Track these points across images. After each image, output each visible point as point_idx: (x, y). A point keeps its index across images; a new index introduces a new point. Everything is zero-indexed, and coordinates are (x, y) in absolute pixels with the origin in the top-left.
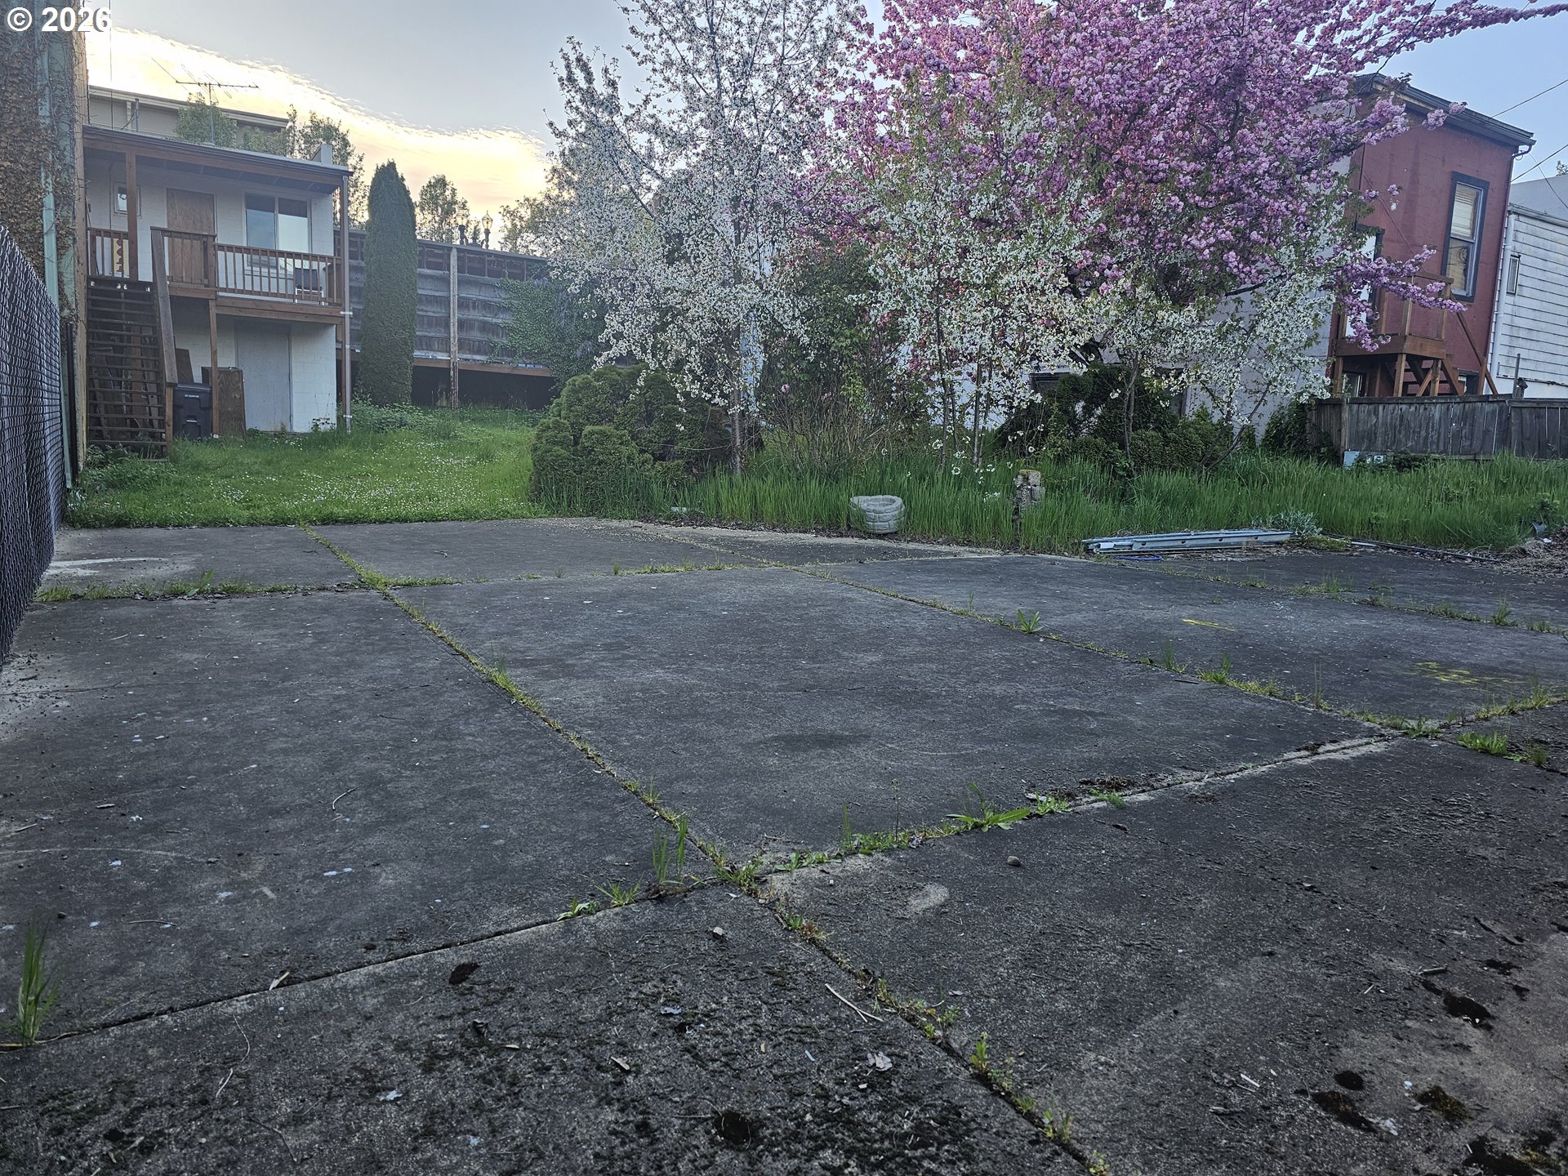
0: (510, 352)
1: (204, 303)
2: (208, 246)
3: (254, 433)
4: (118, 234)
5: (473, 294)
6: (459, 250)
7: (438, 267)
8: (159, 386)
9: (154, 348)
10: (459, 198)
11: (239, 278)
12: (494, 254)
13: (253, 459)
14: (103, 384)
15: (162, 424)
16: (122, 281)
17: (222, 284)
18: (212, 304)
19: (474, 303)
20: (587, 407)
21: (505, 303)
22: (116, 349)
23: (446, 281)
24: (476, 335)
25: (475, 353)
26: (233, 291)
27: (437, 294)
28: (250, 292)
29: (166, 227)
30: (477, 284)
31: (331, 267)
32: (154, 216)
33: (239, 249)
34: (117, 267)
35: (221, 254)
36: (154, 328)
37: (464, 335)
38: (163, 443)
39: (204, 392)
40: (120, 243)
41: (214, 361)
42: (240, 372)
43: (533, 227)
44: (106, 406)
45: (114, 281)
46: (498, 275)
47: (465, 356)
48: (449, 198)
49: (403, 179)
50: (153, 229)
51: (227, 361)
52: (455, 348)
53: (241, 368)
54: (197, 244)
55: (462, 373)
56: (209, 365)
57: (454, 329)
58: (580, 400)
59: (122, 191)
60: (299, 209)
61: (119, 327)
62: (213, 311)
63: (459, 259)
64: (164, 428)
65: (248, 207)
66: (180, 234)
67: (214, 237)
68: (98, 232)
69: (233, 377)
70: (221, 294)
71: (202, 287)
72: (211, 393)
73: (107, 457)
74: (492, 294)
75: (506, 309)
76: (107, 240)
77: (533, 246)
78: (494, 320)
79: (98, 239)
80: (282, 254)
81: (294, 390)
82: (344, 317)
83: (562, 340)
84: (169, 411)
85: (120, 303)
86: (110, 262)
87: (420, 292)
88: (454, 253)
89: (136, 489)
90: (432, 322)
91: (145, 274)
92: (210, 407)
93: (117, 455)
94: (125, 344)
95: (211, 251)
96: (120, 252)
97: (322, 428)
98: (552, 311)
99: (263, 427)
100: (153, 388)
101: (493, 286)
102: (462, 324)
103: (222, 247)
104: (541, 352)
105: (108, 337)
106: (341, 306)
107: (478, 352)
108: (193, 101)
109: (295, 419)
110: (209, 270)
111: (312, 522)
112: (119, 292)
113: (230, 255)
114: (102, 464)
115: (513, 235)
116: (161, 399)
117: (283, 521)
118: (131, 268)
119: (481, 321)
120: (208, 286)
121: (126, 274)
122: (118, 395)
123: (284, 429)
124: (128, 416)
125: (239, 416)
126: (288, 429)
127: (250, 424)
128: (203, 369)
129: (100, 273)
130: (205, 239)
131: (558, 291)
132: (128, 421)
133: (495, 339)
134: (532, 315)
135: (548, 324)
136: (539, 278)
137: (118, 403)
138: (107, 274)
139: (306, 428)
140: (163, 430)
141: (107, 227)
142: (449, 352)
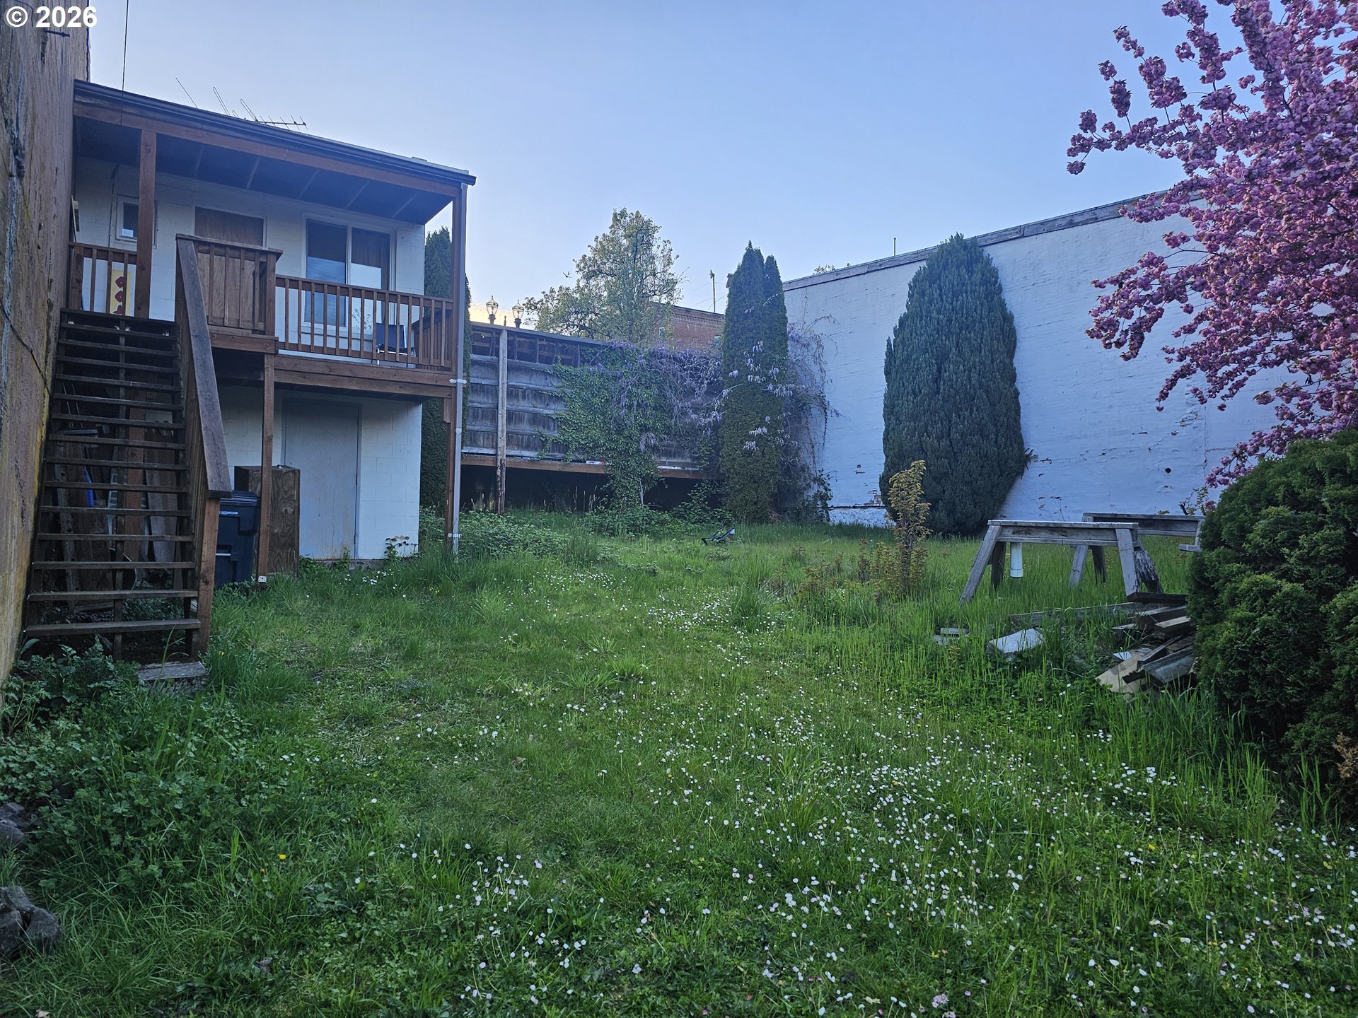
0: (562, 447)
1: (259, 361)
2: (264, 272)
3: (310, 564)
4: (120, 256)
5: (523, 381)
6: (508, 333)
7: (486, 352)
8: (186, 497)
12: (540, 336)
14: (75, 498)
15: (190, 579)
16: (122, 321)
17: (280, 334)
18: (268, 361)
19: (524, 393)
21: (558, 392)
22: (106, 430)
23: (494, 367)
24: (525, 428)
25: (524, 449)
26: (296, 347)
27: (484, 382)
30: (527, 370)
31: (436, 315)
34: (114, 302)
35: (280, 292)
36: (176, 396)
37: (513, 428)
38: (193, 623)
39: (248, 506)
40: (124, 269)
41: (266, 455)
42: (296, 473)
44: (77, 544)
45: (107, 320)
46: (548, 361)
47: (512, 453)
50: (180, 237)
52: (502, 443)
53: (297, 467)
54: (250, 266)
55: (510, 472)
56: (253, 461)
57: (502, 420)
60: (378, 247)
61: (113, 391)
62: (270, 378)
63: (510, 343)
64: (195, 588)
69: (288, 479)
70: (278, 349)
71: (255, 335)
72: (258, 508)
74: (543, 382)
75: (558, 399)
76: (102, 265)
78: (546, 412)
79: (87, 262)
81: (362, 496)
82: (455, 387)
83: (619, 432)
85: (117, 352)
86: (104, 297)
88: (503, 338)
90: (479, 414)
91: (162, 309)
92: (255, 529)
94: (121, 441)
95: (268, 283)
96: (122, 282)
97: (401, 552)
98: (608, 401)
99: (321, 554)
101: (545, 373)
102: (511, 416)
103: (281, 281)
104: (596, 446)
106: (450, 370)
107: (527, 448)
109: (361, 540)
110: (266, 306)
112: (116, 336)
113: (293, 293)
116: (184, 523)
118: (138, 302)
119: (531, 412)
120: (263, 333)
121: (130, 312)
122: (102, 518)
123: (346, 556)
124: (118, 564)
125: (291, 540)
126: (351, 555)
127: (303, 552)
128: (238, 470)
129: (87, 308)
130: (263, 259)
131: (616, 378)
132: (119, 576)
133: (546, 433)
134: (587, 405)
135: (603, 414)
136: (594, 364)
137: (99, 537)
138: (99, 308)
139: (378, 553)
140: (193, 594)
141: (103, 243)
142: (496, 447)
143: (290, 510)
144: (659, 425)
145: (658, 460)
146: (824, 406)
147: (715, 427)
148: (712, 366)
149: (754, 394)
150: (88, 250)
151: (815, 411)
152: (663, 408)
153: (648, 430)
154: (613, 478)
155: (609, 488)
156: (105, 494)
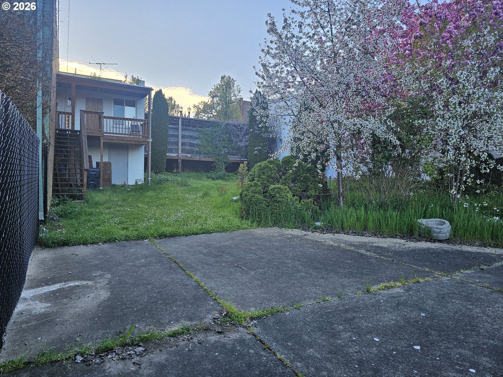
0: (199, 153)
1: (99, 138)
2: (100, 116)
3: (114, 185)
4: (67, 113)
5: (187, 133)
6: (182, 119)
7: (175, 124)
8: (81, 170)
9: (80, 156)
10: (176, 104)
11: (112, 129)
12: (192, 119)
13: (118, 199)
14: (60, 170)
15: (82, 186)
16: (69, 130)
17: (105, 131)
18: (101, 138)
19: (187, 137)
20: (267, 176)
21: (197, 136)
22: (66, 156)
23: (178, 129)
24: (187, 147)
25: (187, 154)
26: (109, 133)
27: (175, 134)
28: (115, 134)
29: (85, 110)
30: (188, 130)
31: (145, 123)
32: (81, 106)
33: (112, 118)
34: (67, 126)
35: (105, 120)
36: (80, 148)
37: (183, 147)
38: (82, 194)
39: (98, 171)
40: (68, 117)
41: (102, 159)
42: (110, 163)
43: (204, 111)
44: (60, 179)
45: (66, 131)
46: (195, 127)
47: (184, 155)
48: (173, 104)
49: (164, 95)
50: (81, 111)
51: (106, 159)
52: (180, 152)
53: (110, 161)
54: (97, 116)
55: (183, 161)
56: (99, 161)
57: (180, 145)
58: (264, 173)
59: (70, 99)
60: (132, 104)
61: (67, 148)
62: (102, 141)
63: (182, 122)
64: (83, 187)
65: (114, 104)
66: (90, 112)
67: (103, 113)
68: (60, 113)
69: (108, 165)
70: (104, 134)
71: (98, 132)
72: (100, 172)
73: (59, 201)
74: (193, 133)
75: (198, 138)
76: (64, 115)
77: (205, 117)
78: (194, 142)
79: (60, 115)
80: (127, 119)
81: (129, 169)
82: (149, 142)
83: (217, 148)
84: (85, 180)
85: (67, 138)
86: (64, 124)
87: (169, 133)
88: (180, 120)
89: (71, 219)
90: (173, 143)
91: (77, 128)
92: (99, 177)
93: (64, 200)
94: (69, 154)
95: (102, 118)
96: (68, 120)
97: (139, 183)
98: (213, 139)
99: (118, 183)
100: (78, 171)
101: (193, 131)
102: (183, 144)
103: (105, 117)
104: (210, 153)
105: (62, 151)
106: (148, 138)
107: (188, 153)
108: (92, 76)
109: (129, 180)
110: (101, 125)
111: (155, 238)
112: (67, 134)
113: (108, 120)
114: (58, 205)
115: (197, 114)
116: (82, 175)
117: (141, 238)
118: (72, 126)
119: (189, 143)
120: (100, 131)
121: (70, 128)
122: (65, 174)
123: (125, 184)
124: (69, 183)
125: (109, 180)
126: (126, 184)
127: (113, 182)
128: (97, 163)
129: (61, 128)
130: (100, 114)
131: (215, 132)
132: (69, 185)
133: (194, 149)
134: (206, 140)
135: (212, 143)
136: (209, 127)
137: (65, 178)
138: (63, 128)
139: (133, 183)
140: (82, 188)
141: (63, 111)
142: (178, 153)
143: (109, 172)
144: (229, 146)
145: (230, 157)
146: (281, 140)
147: (246, 147)
148: (245, 128)
149: (258, 137)
150: (61, 113)
151: (278, 141)
152: (230, 141)
153: (226, 148)
154: (215, 162)
155: (214, 165)
156: (66, 169)
